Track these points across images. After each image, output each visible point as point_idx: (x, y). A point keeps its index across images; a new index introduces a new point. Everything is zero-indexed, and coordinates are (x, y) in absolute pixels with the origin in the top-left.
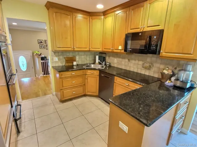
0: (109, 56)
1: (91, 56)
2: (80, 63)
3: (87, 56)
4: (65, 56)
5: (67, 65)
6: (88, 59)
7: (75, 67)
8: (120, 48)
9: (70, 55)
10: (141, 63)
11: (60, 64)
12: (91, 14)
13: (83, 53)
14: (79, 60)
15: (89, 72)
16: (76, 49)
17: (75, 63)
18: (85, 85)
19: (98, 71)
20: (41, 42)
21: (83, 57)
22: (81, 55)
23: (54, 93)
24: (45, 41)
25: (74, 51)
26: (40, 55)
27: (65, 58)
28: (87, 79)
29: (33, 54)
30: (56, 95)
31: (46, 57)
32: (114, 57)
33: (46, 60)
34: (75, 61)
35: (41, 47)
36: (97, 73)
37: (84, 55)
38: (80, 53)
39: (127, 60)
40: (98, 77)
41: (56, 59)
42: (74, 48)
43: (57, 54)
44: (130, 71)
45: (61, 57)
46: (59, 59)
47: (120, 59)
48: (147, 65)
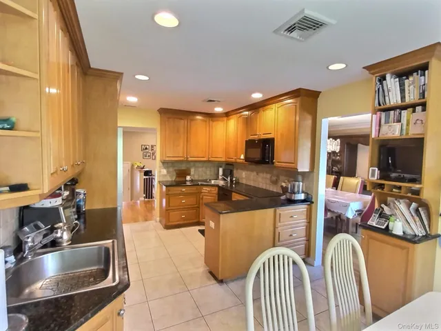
0: (237, 169)
1: (212, 169)
2: (196, 178)
3: (206, 168)
4: (176, 168)
5: (178, 179)
6: (208, 172)
7: (188, 183)
8: (242, 157)
9: (183, 167)
10: (269, 176)
11: (169, 179)
12: (211, 116)
13: (200, 165)
14: (194, 174)
15: (205, 189)
16: (190, 159)
17: (188, 178)
18: (199, 207)
19: (217, 188)
20: (146, 149)
21: (200, 169)
22: (198, 167)
23: (158, 219)
24: (152, 146)
25: (188, 162)
26: (143, 168)
27: (175, 170)
28: (202, 198)
29: (133, 166)
30: (160, 221)
31: (151, 172)
32: (242, 169)
33: (151, 175)
34: (189, 174)
35: (145, 156)
36: (215, 190)
37: (203, 167)
38: (197, 164)
39: (255, 173)
40: (217, 196)
41: (164, 171)
42: (187, 158)
43: (166, 165)
44: (259, 188)
45: (171, 169)
46: (168, 172)
47: (249, 172)
48: (274, 178)
